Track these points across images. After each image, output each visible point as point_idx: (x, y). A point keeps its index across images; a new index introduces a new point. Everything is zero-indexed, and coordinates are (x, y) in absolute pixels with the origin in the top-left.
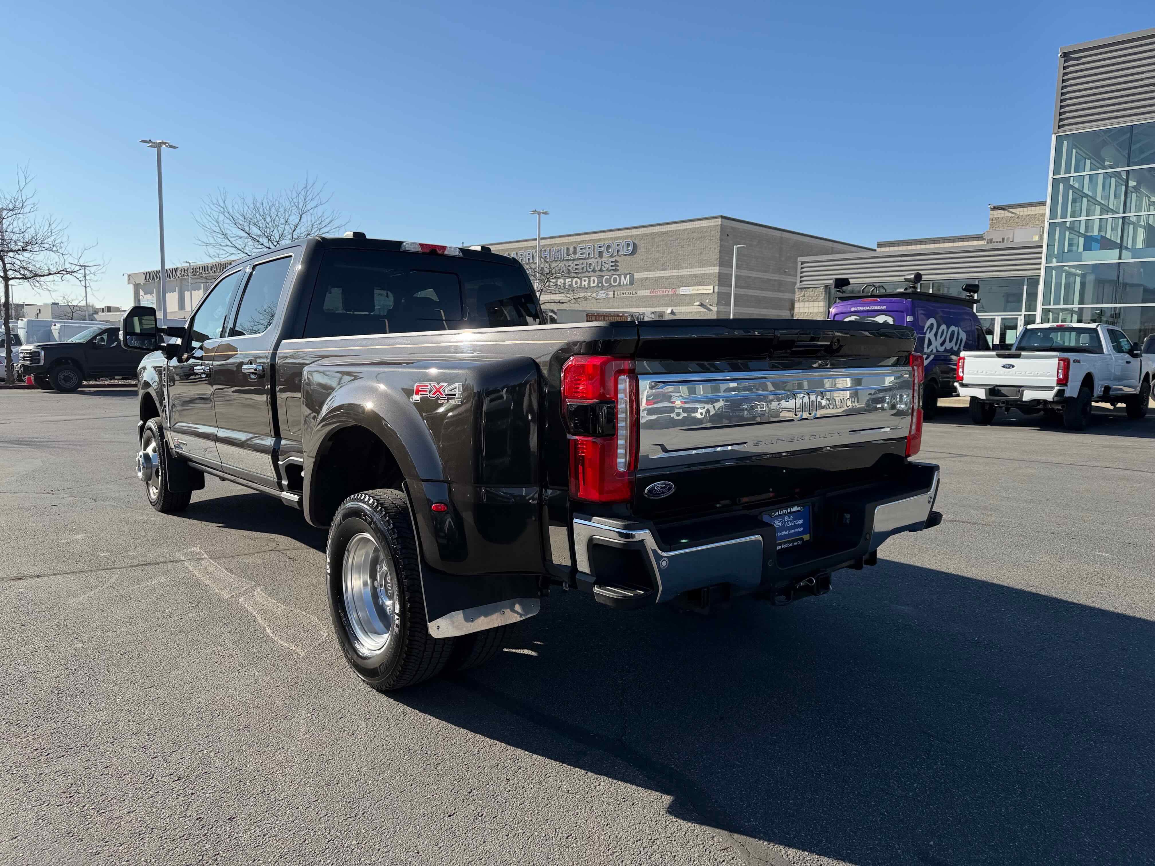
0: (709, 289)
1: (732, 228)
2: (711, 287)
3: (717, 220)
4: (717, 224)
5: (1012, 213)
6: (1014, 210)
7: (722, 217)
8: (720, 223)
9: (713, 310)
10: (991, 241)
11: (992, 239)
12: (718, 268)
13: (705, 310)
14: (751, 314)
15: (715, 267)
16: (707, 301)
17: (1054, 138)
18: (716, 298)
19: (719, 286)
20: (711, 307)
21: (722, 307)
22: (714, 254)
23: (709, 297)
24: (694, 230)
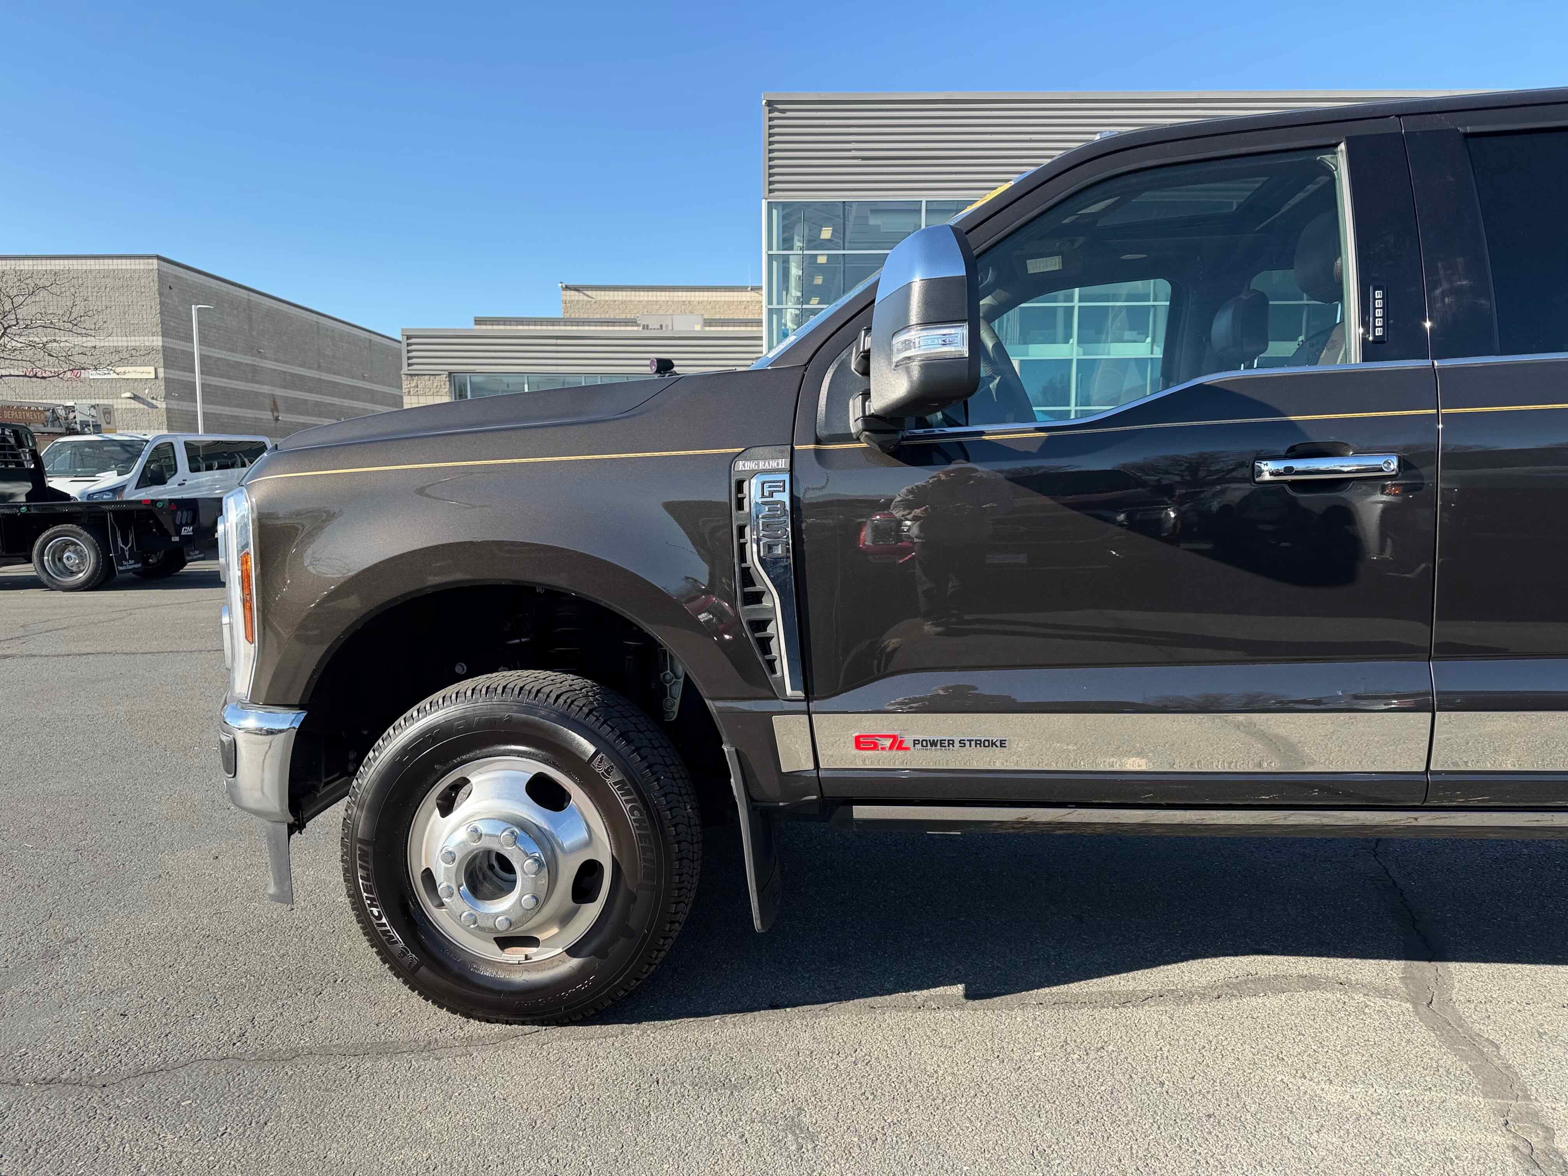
0: (148, 372)
1: (176, 277)
2: (152, 369)
3: (150, 261)
4: (151, 267)
5: (588, 296)
6: (589, 293)
7: (159, 258)
8: (156, 267)
9: (159, 406)
10: (645, 327)
11: (647, 326)
12: (160, 338)
13: (142, 406)
14: (219, 414)
15: (155, 338)
16: (147, 391)
17: (764, 203)
18: (163, 387)
19: (165, 367)
20: (154, 402)
21: (173, 402)
22: (153, 317)
23: (149, 385)
24: (106, 274)
